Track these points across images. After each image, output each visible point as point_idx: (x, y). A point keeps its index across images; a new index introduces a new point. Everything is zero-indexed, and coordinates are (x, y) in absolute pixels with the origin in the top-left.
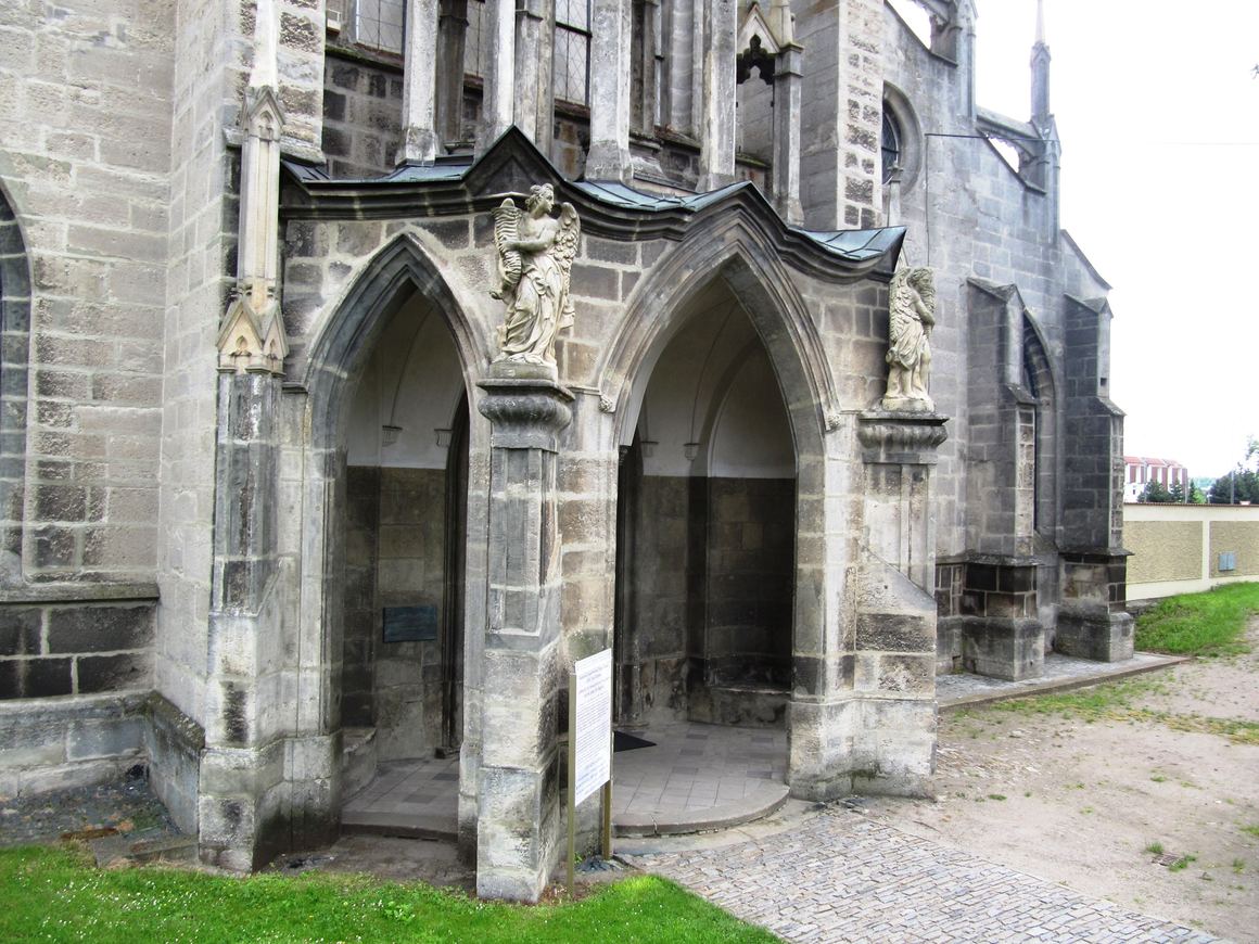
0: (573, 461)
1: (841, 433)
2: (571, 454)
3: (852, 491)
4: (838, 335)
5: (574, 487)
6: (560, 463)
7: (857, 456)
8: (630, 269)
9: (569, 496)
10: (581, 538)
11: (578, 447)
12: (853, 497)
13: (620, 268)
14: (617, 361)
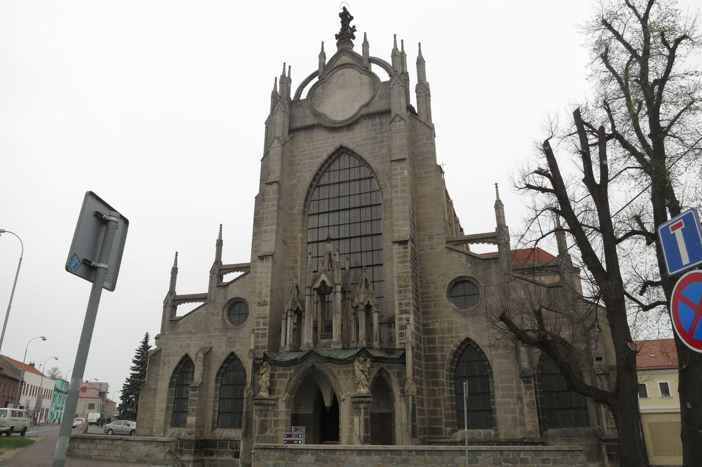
0: (277, 411)
1: (346, 401)
2: (276, 410)
3: (350, 416)
4: (346, 377)
5: (277, 416)
6: (274, 412)
7: (351, 407)
8: (290, 372)
9: (276, 418)
10: (278, 426)
11: (278, 408)
12: (350, 417)
13: (288, 372)
14: (286, 390)
